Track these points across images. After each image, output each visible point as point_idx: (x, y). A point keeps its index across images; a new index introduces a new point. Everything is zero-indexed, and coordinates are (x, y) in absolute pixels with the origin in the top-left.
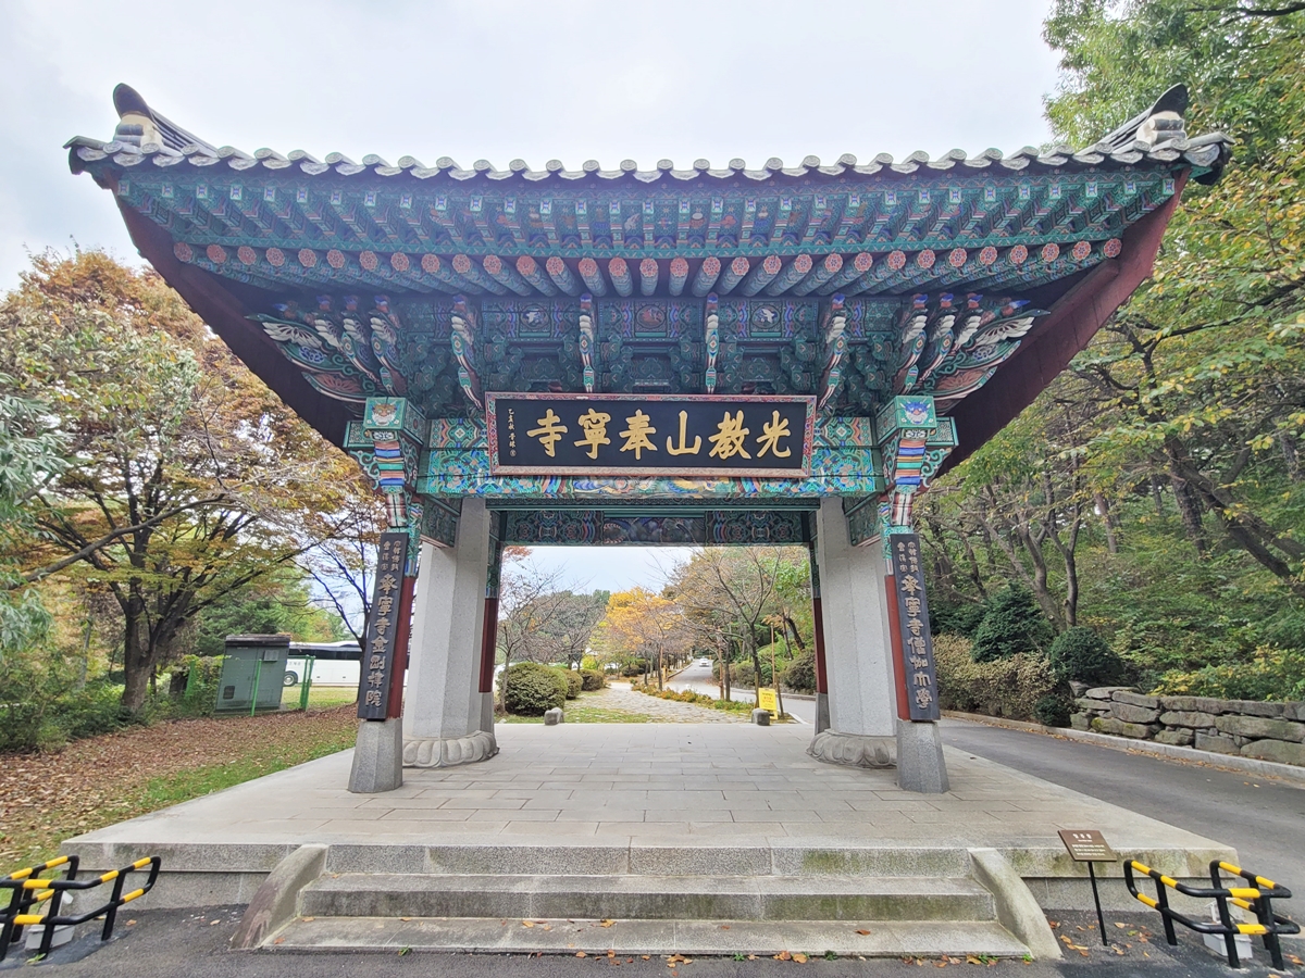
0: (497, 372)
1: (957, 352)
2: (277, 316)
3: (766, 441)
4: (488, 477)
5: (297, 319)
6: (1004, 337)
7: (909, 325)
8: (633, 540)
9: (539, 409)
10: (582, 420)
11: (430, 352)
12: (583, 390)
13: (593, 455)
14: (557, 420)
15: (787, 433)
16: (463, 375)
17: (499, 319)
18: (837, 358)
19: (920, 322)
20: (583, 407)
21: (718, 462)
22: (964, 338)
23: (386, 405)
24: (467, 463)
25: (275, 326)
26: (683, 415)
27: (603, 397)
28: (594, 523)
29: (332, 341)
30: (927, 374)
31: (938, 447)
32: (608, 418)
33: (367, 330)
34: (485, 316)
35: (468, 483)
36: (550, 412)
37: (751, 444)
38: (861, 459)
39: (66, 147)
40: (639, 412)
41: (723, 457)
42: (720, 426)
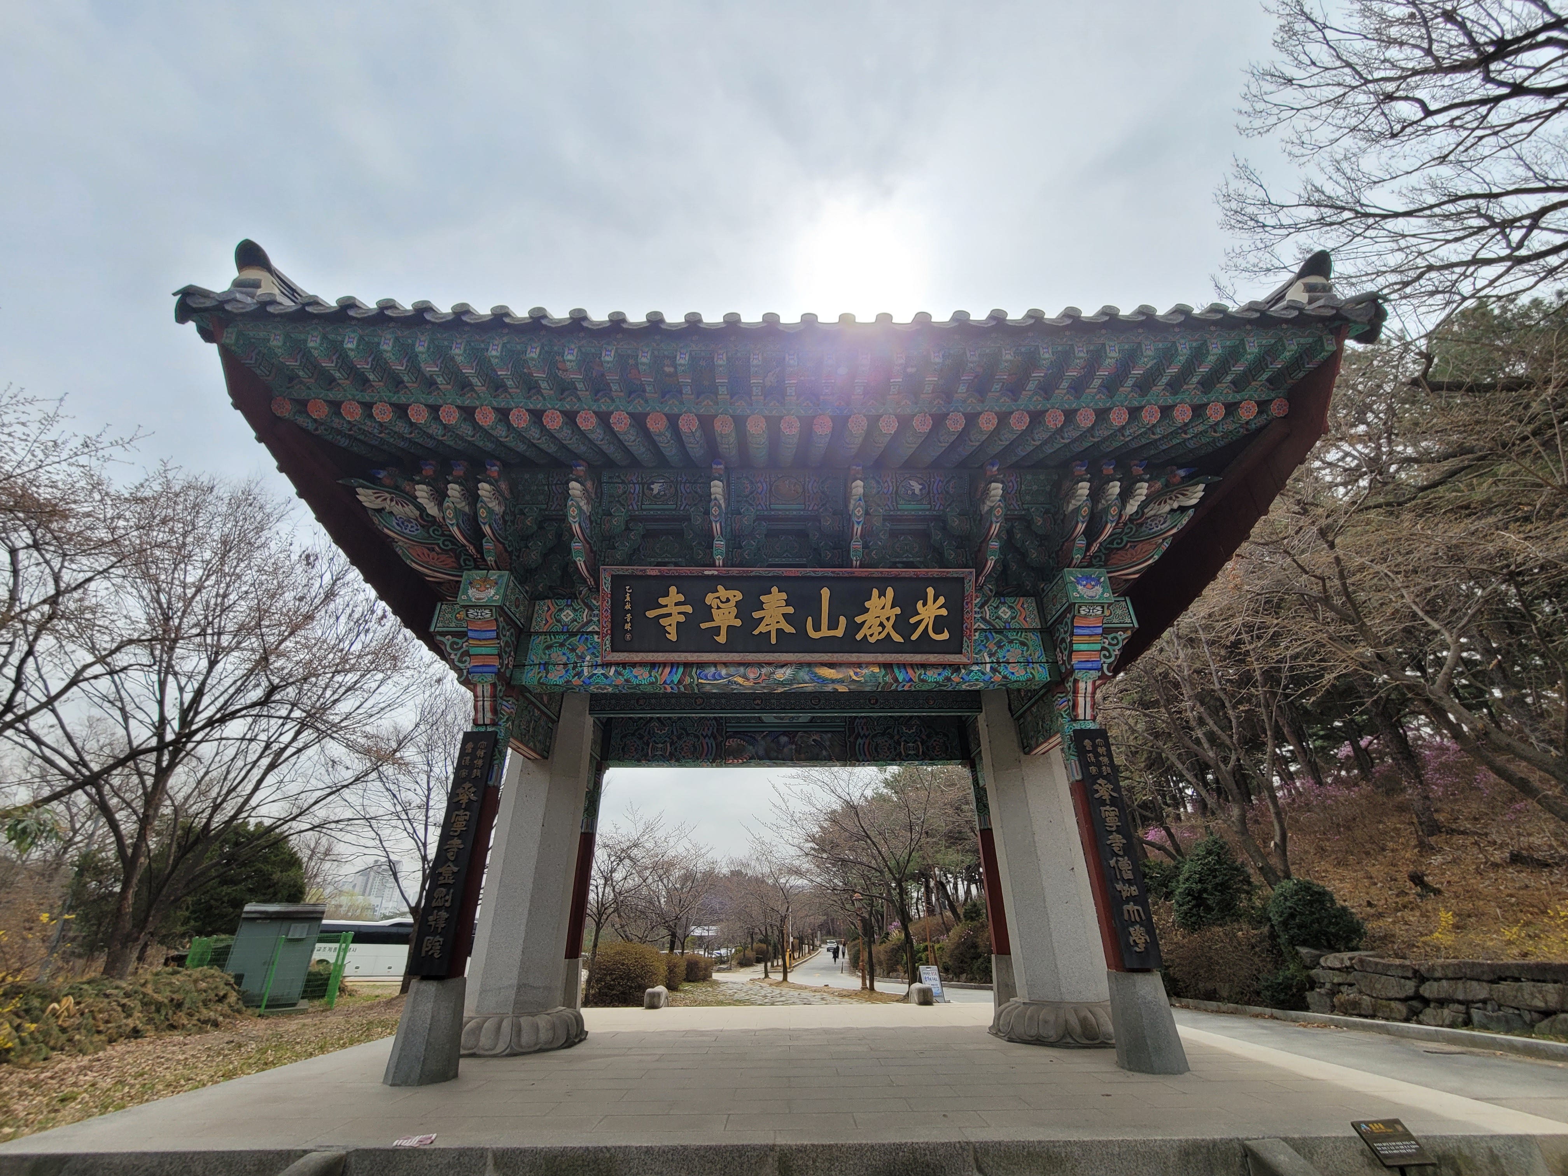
0: (614, 548)
1: (1125, 524)
2: (373, 482)
3: (920, 622)
4: (597, 666)
5: (397, 488)
6: (1175, 505)
7: (1071, 493)
8: (761, 759)
9: (662, 585)
10: (710, 599)
11: (541, 527)
12: (713, 565)
13: (722, 639)
14: (681, 598)
15: (944, 612)
16: (576, 545)
17: (621, 491)
18: (995, 528)
19: (1084, 488)
20: (712, 583)
21: (864, 646)
22: (1132, 507)
23: (486, 579)
24: (573, 650)
25: (370, 492)
26: (825, 593)
27: (735, 571)
28: (715, 738)
29: (432, 509)
30: (1095, 547)
31: (1116, 630)
32: (739, 596)
33: (473, 497)
34: (605, 487)
35: (572, 672)
36: (673, 590)
37: (903, 625)
38: (1030, 643)
39: (175, 294)
40: (775, 589)
41: (872, 640)
42: (867, 604)
